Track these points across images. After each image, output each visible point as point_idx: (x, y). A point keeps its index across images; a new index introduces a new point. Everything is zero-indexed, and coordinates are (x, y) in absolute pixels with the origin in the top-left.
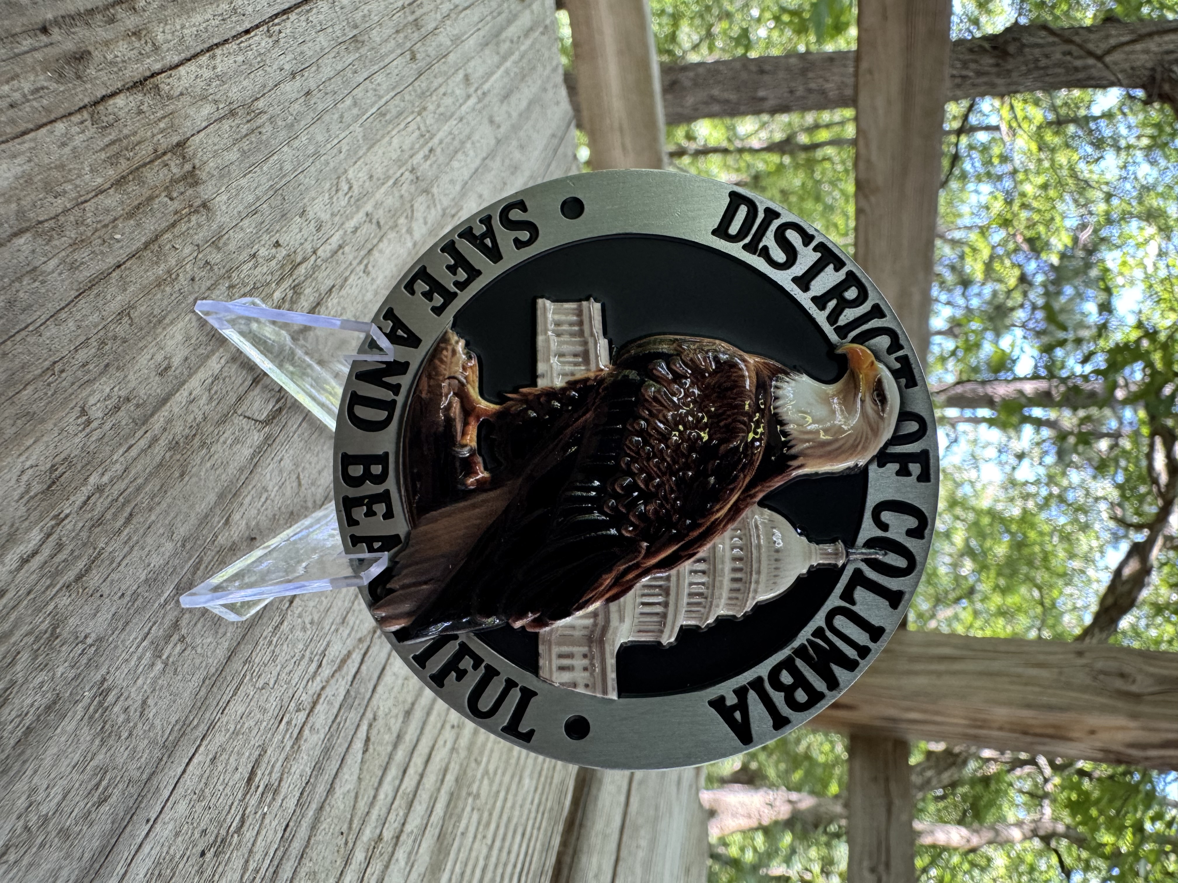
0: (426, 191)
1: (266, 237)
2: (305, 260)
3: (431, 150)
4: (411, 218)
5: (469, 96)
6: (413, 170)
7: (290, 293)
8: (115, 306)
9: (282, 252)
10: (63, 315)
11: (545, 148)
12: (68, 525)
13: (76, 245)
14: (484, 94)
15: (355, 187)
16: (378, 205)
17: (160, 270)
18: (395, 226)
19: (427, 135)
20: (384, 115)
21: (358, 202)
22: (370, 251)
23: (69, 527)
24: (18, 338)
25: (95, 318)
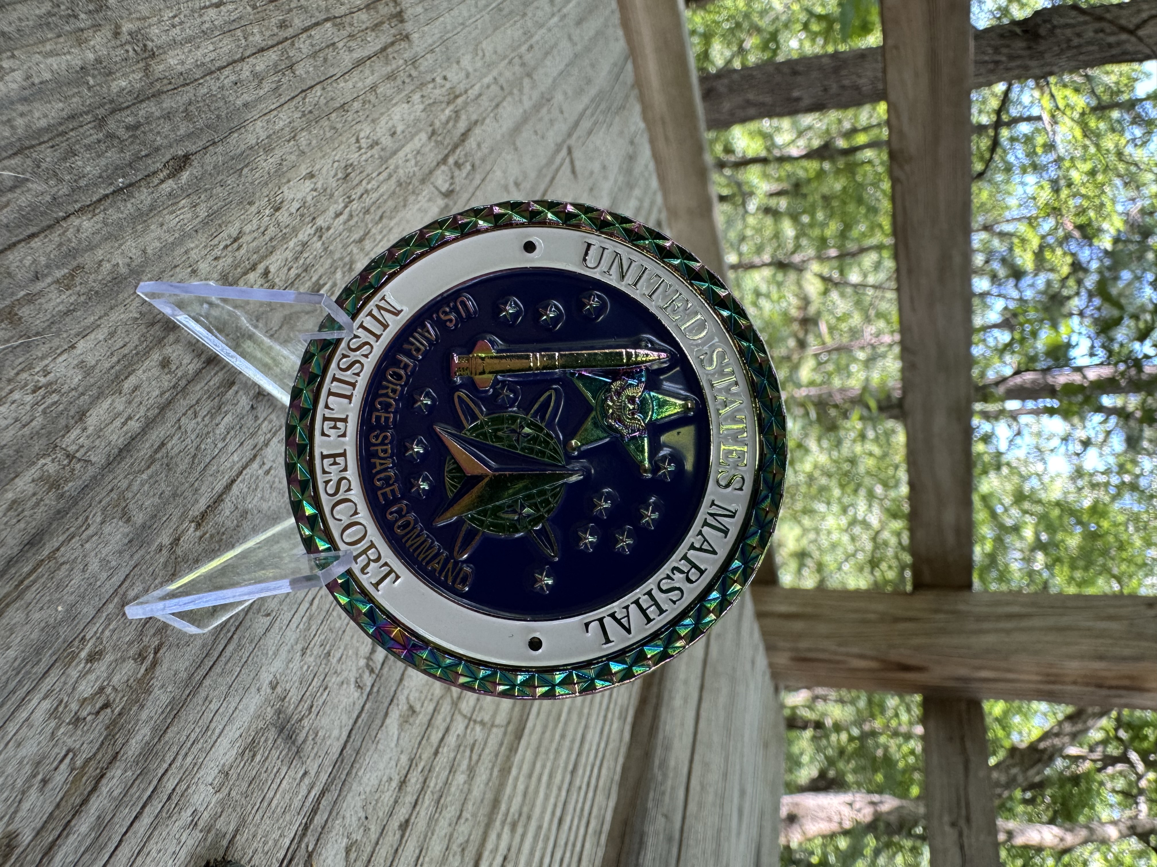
0: (529, 75)
1: (439, 70)
2: (460, 95)
3: (531, 47)
4: (521, 91)
5: (553, 15)
6: (521, 57)
7: (454, 116)
8: (369, 82)
9: (448, 85)
10: (347, 77)
11: (610, 72)
12: (355, 205)
13: (351, 36)
14: (565, 16)
15: (487, 54)
16: (500, 74)
17: (389, 69)
18: (511, 93)
19: (528, 34)
20: (501, 10)
21: (489, 66)
22: (497, 106)
23: (355, 207)
24: (329, 81)
25: (360, 84)
